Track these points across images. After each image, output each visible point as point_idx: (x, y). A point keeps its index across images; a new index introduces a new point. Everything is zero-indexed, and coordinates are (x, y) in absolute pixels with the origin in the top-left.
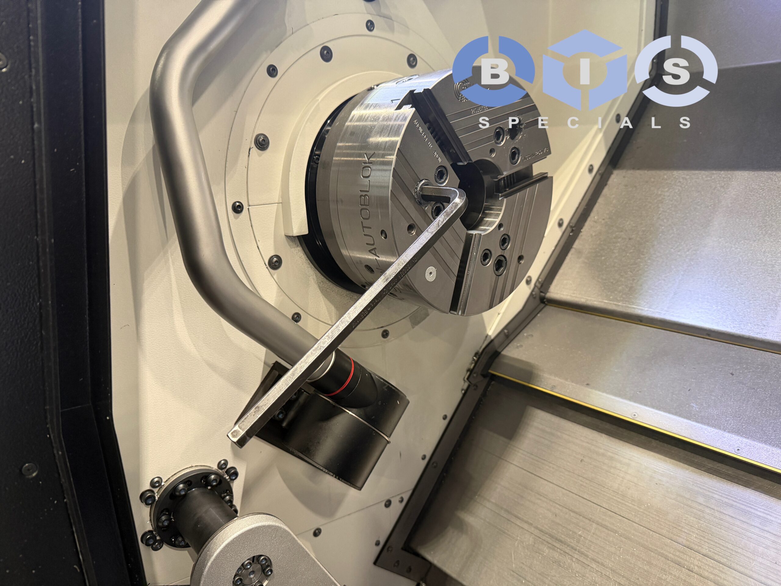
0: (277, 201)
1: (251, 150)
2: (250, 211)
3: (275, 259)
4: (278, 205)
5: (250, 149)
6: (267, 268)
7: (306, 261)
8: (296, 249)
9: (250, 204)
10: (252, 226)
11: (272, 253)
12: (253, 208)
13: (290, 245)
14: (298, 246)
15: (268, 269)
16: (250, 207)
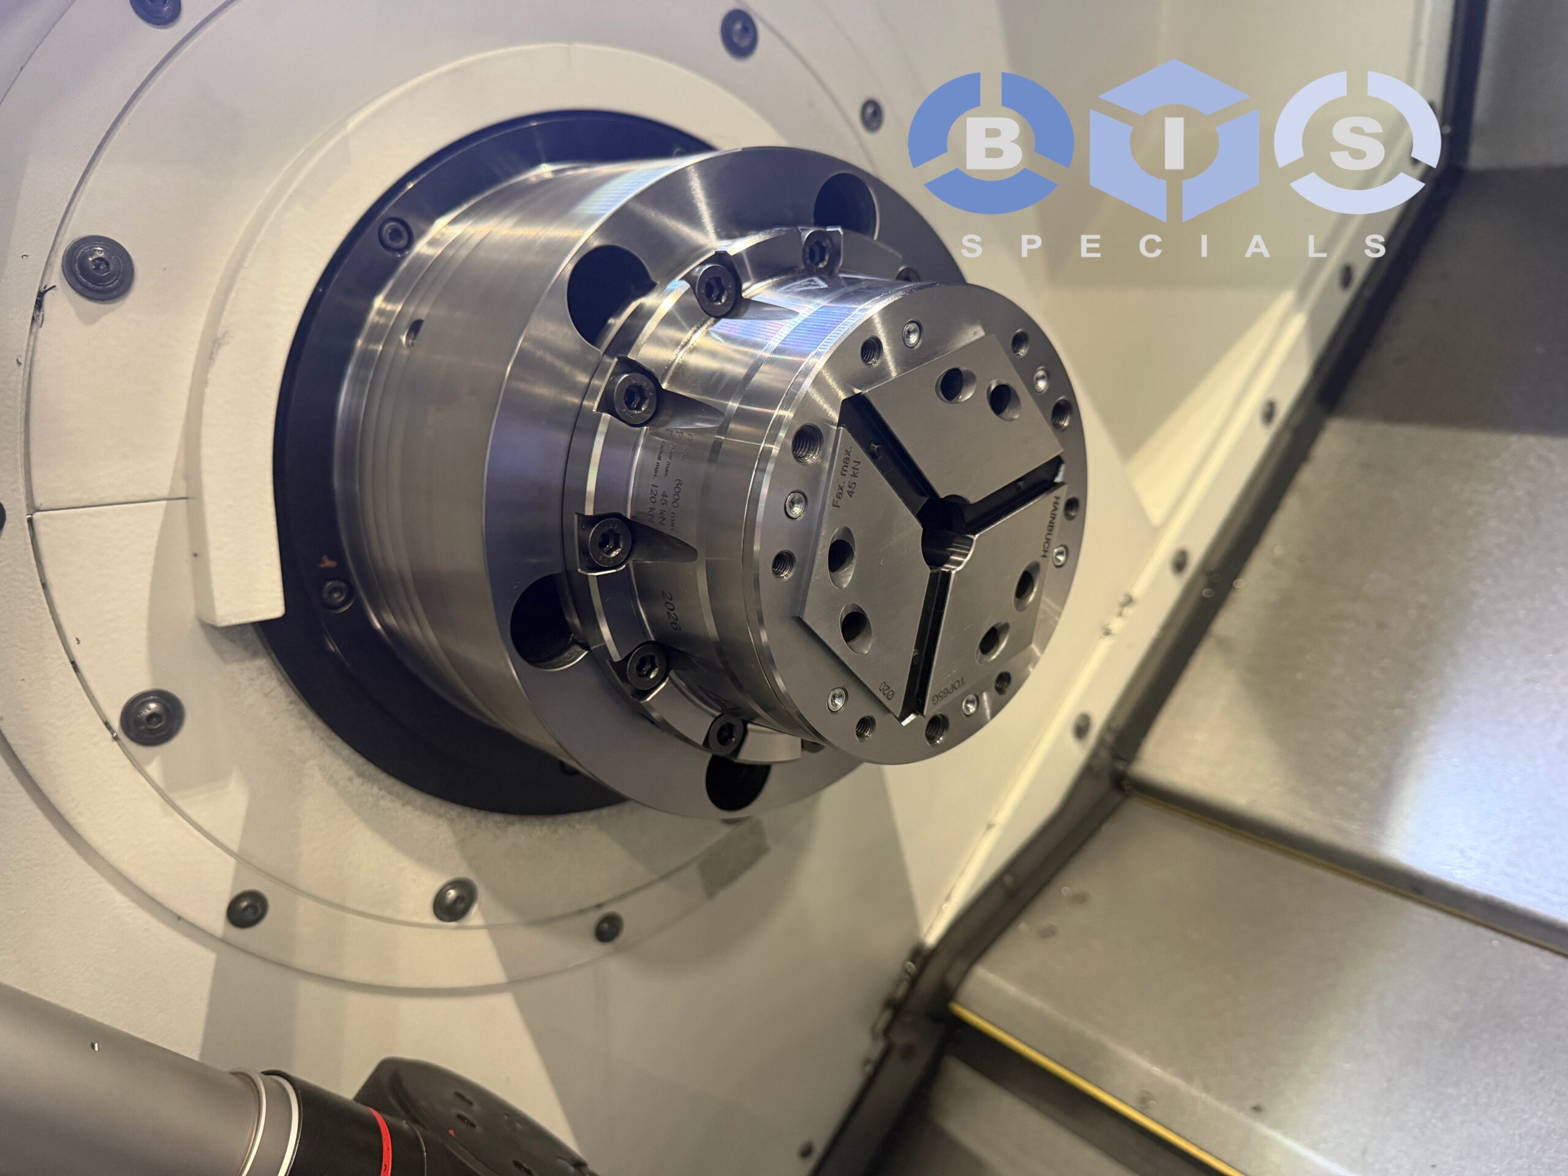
0: (165, 493)
1: (48, 296)
2: (40, 528)
3: (153, 706)
4: (167, 506)
5: (41, 295)
6: (116, 739)
7: (291, 707)
8: (248, 664)
9: (39, 501)
10: (44, 585)
11: (142, 684)
12: (50, 517)
13: (220, 653)
14: (255, 655)
15: (122, 746)
16: (37, 515)
